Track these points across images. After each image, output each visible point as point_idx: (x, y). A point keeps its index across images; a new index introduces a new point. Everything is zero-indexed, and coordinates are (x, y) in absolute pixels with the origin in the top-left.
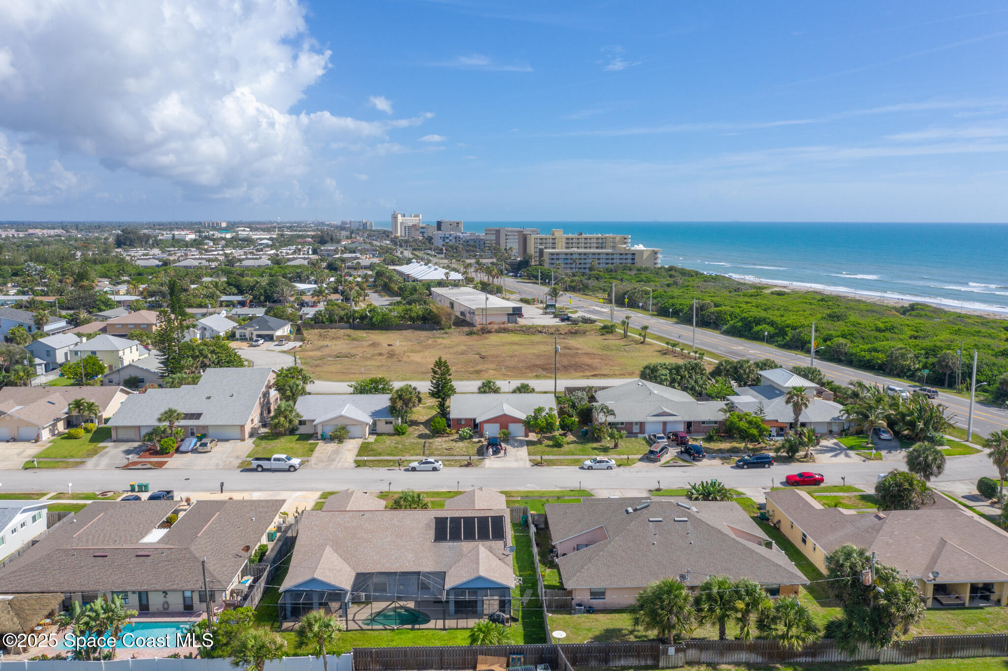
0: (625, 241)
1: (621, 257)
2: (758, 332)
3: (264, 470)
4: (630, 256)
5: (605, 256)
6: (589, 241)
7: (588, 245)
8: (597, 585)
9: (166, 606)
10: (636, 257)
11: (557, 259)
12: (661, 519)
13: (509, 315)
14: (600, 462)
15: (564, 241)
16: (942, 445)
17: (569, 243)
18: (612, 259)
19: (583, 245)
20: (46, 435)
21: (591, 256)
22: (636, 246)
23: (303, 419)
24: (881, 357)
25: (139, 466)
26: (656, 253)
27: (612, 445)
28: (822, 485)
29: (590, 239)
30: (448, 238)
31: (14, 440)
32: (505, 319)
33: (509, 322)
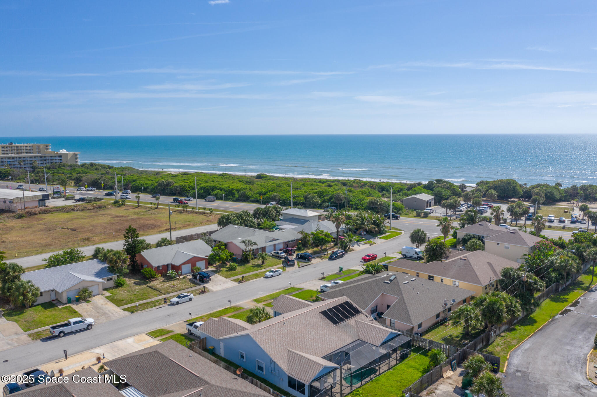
0: (48, 148)
1: (52, 158)
3: (66, 335)
4: (57, 158)
5: (39, 159)
6: (20, 148)
7: (20, 151)
10: (63, 158)
15: (1, 149)
17: (4, 150)
18: (45, 160)
19: (25, 151)
21: (29, 159)
22: (61, 151)
26: (76, 155)
29: (21, 147)
32: (37, 204)
33: (40, 206)
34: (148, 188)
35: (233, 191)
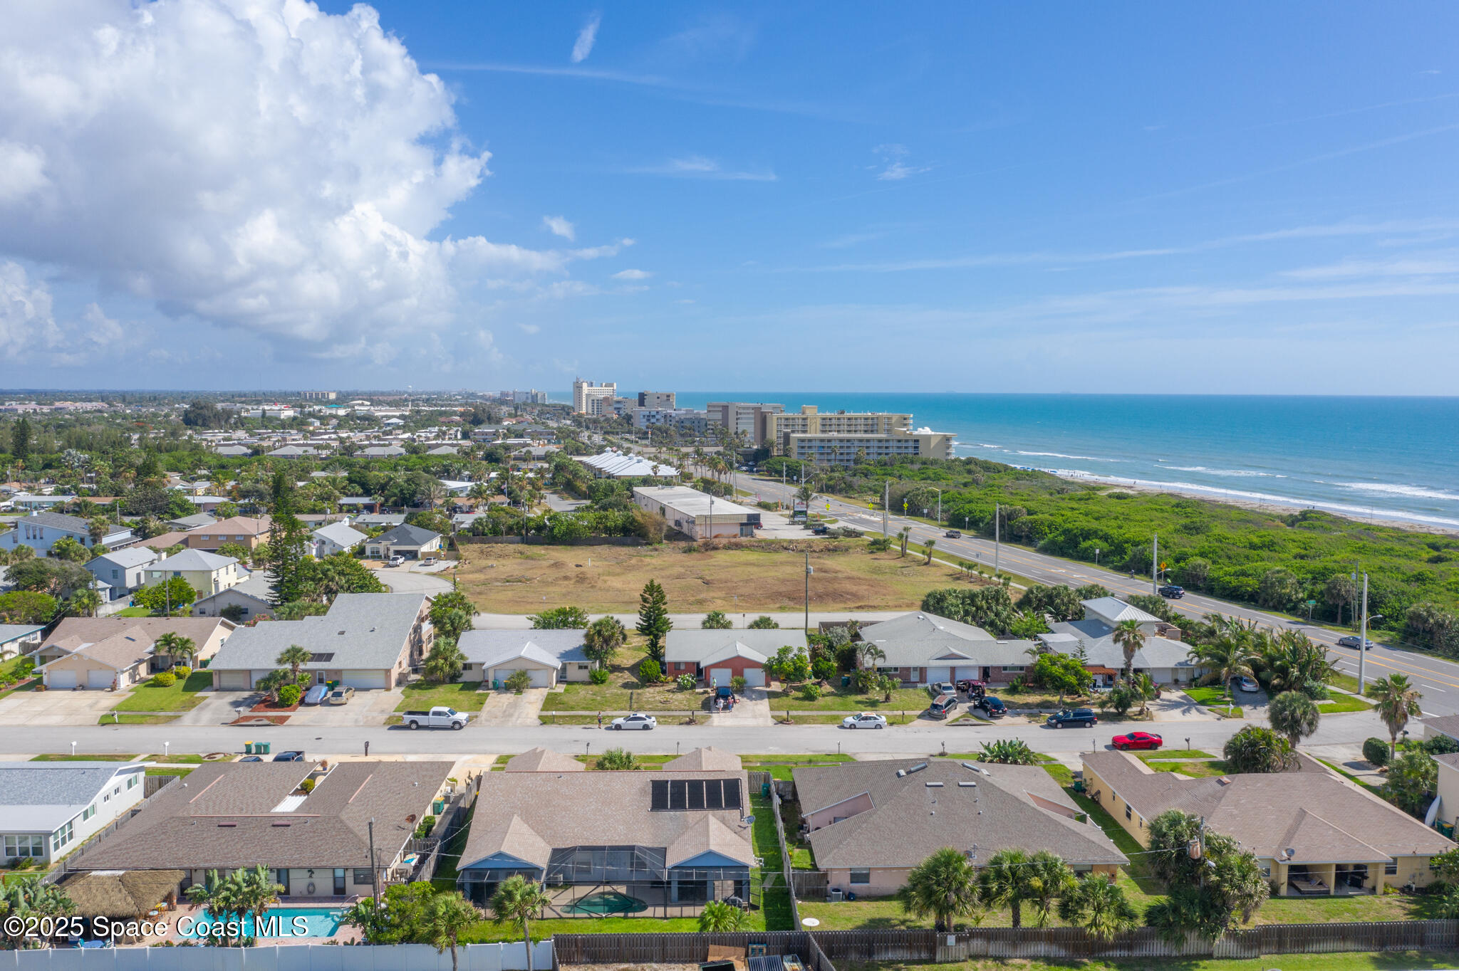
0: (905, 422)
1: (900, 444)
2: (1086, 549)
3: (419, 727)
4: (911, 444)
5: (876, 444)
6: (853, 422)
7: (853, 428)
8: (860, 864)
9: (311, 888)
10: (921, 445)
11: (810, 447)
12: (941, 783)
13: (742, 524)
14: (866, 718)
15: (819, 421)
16: (1324, 698)
17: (826, 424)
18: (887, 448)
19: (846, 428)
20: (124, 681)
21: (856, 443)
22: (920, 429)
23: (469, 661)
24: (1252, 583)
25: (253, 722)
26: (948, 439)
27: (882, 698)
28: (1160, 749)
29: (856, 419)
30: (654, 416)
31: (83, 687)
32: (737, 530)
33: (742, 535)
34: (981, 520)
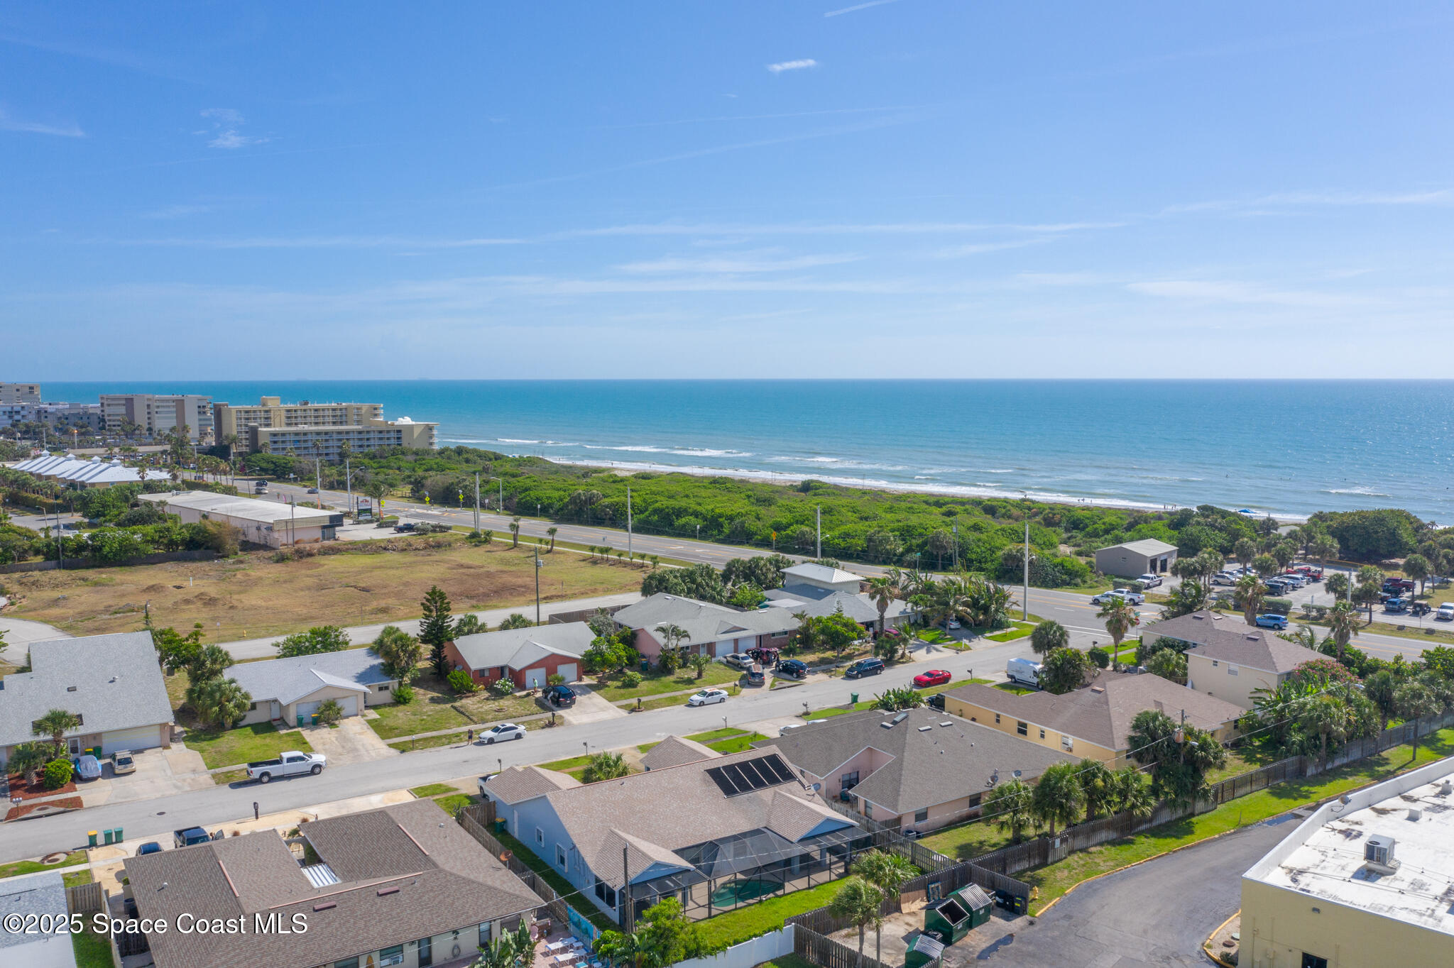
0: (376, 412)
1: (381, 436)
4: (392, 435)
5: (356, 436)
6: (321, 413)
7: (321, 420)
10: (403, 435)
11: (283, 442)
15: (284, 414)
17: (291, 417)
18: (368, 439)
19: (331, 419)
21: (335, 436)
22: (401, 419)
26: (430, 428)
29: (323, 410)
32: (318, 534)
33: (324, 539)
34: (550, 505)
35: (721, 520)
